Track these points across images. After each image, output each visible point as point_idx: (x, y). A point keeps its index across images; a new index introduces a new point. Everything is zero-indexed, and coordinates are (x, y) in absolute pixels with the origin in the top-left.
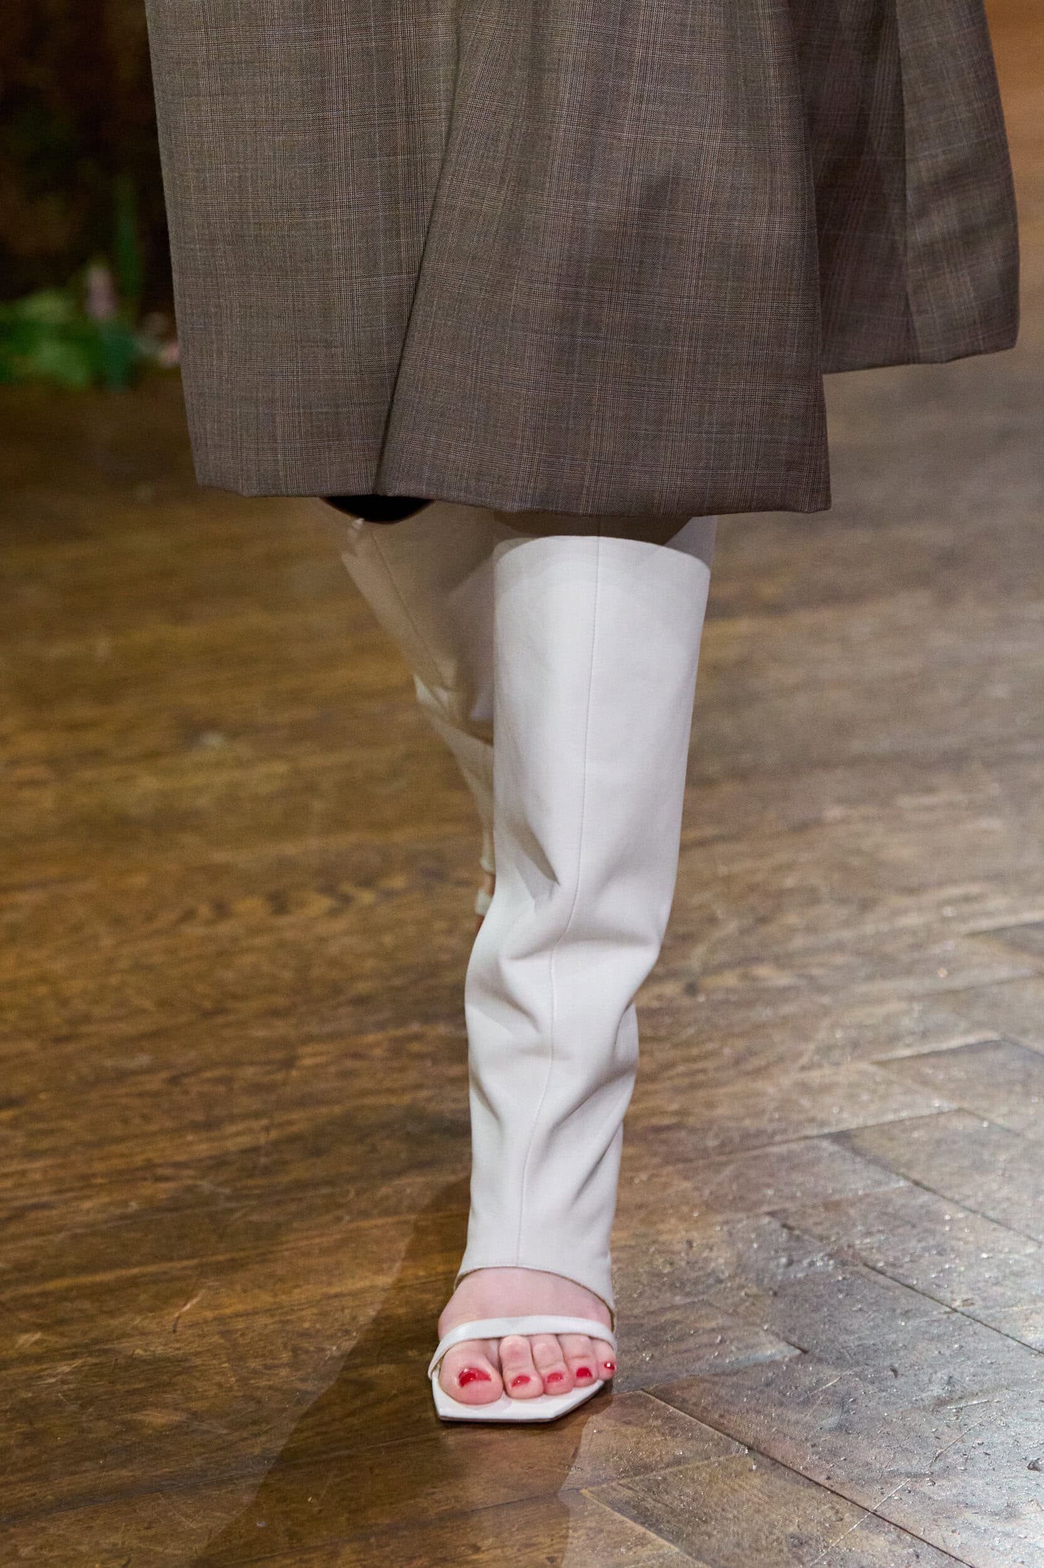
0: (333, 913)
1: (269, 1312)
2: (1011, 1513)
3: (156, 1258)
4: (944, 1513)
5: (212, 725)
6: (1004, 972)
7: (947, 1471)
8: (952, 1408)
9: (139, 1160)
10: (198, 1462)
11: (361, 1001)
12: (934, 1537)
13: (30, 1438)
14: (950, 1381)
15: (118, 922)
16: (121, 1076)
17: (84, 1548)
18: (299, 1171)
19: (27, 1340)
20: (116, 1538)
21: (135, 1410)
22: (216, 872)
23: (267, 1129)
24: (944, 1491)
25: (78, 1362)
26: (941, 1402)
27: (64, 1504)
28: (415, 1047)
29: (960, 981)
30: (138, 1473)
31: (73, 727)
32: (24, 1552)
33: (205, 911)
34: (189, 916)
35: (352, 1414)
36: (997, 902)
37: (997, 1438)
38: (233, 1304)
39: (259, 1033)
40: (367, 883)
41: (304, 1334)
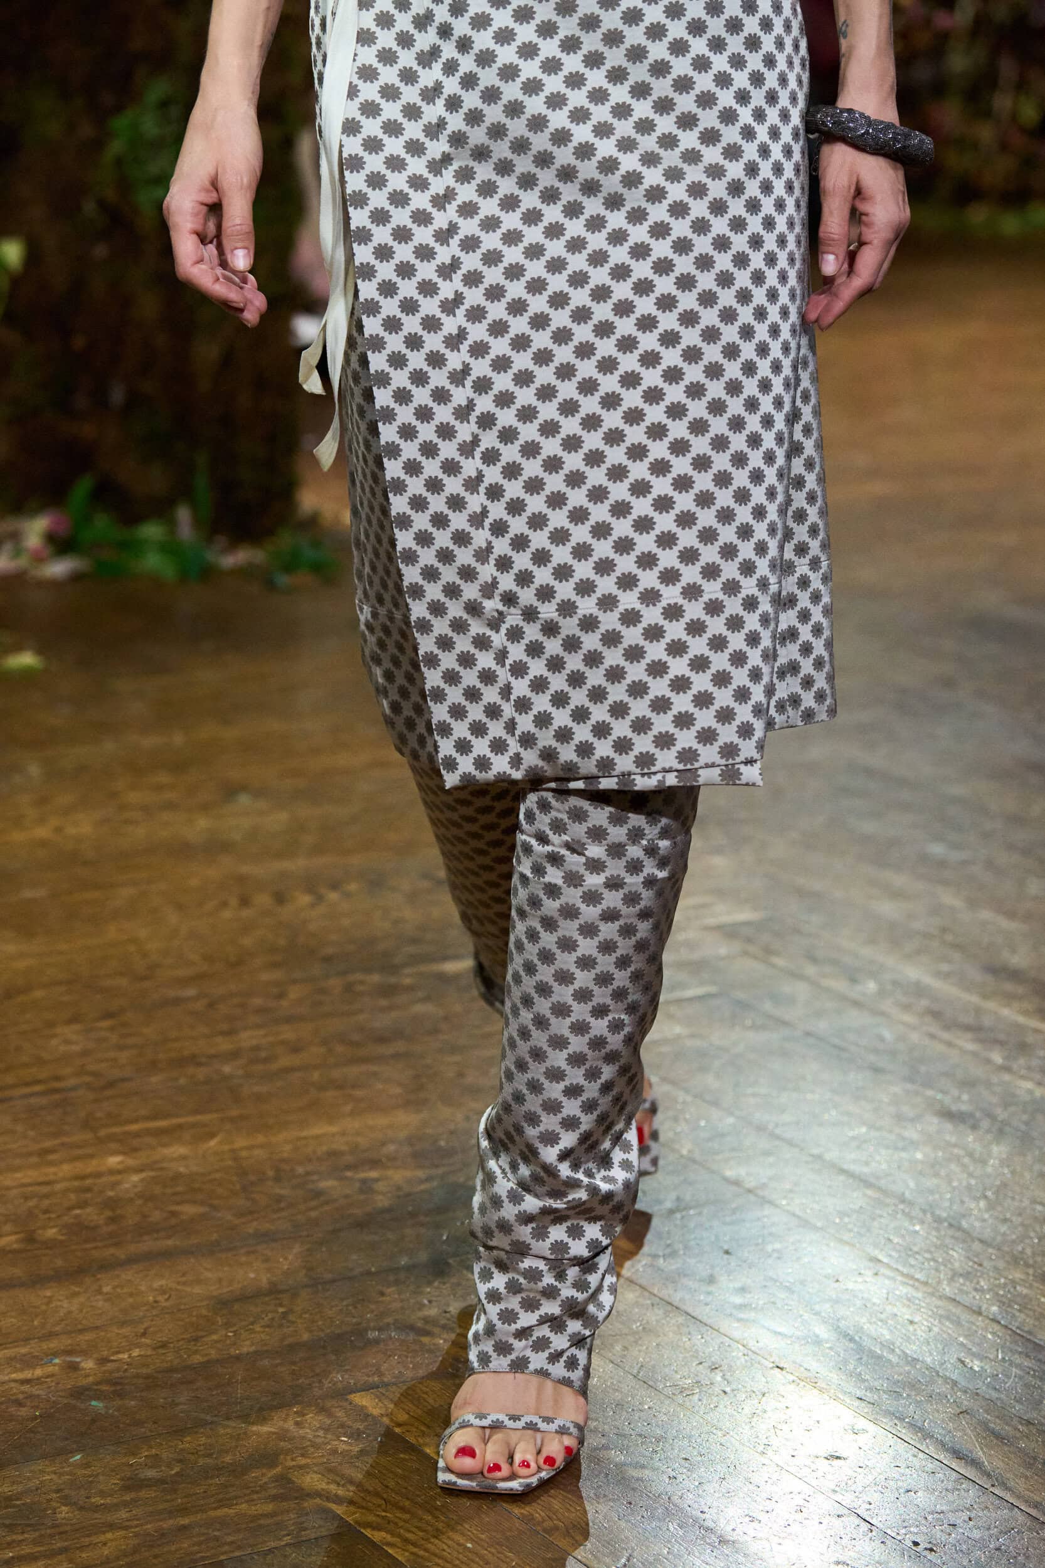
0: (313, 906)
1: (261, 1146)
2: (711, 1280)
3: (196, 1112)
4: (672, 1279)
5: (243, 788)
6: (723, 951)
7: (674, 1254)
8: (678, 1215)
9: (186, 1053)
10: (215, 1236)
11: (328, 959)
12: (664, 1293)
13: (112, 1220)
14: (678, 1199)
15: (180, 907)
16: (177, 1001)
17: (143, 1288)
18: (285, 1061)
19: (114, 1161)
20: (163, 1282)
21: (178, 1204)
22: (241, 879)
23: (266, 1036)
24: (672, 1266)
25: (143, 1175)
26: (671, 1212)
27: (131, 1261)
28: (360, 988)
29: (696, 956)
30: (178, 1243)
31: (160, 788)
32: (106, 1289)
33: (234, 902)
34: (224, 904)
35: (312, 1209)
36: (720, 908)
37: (705, 1234)
38: (241, 1142)
39: (265, 976)
40: (335, 886)
41: (283, 1160)
